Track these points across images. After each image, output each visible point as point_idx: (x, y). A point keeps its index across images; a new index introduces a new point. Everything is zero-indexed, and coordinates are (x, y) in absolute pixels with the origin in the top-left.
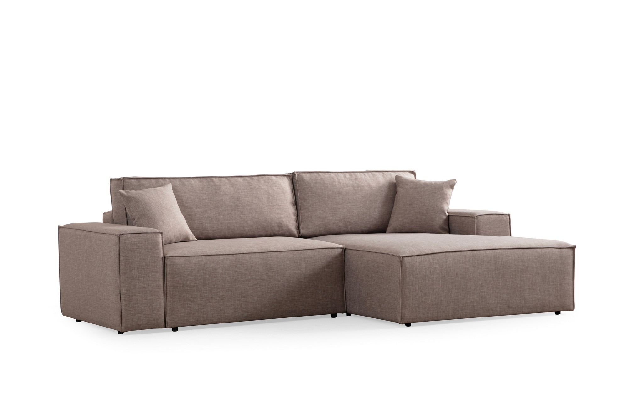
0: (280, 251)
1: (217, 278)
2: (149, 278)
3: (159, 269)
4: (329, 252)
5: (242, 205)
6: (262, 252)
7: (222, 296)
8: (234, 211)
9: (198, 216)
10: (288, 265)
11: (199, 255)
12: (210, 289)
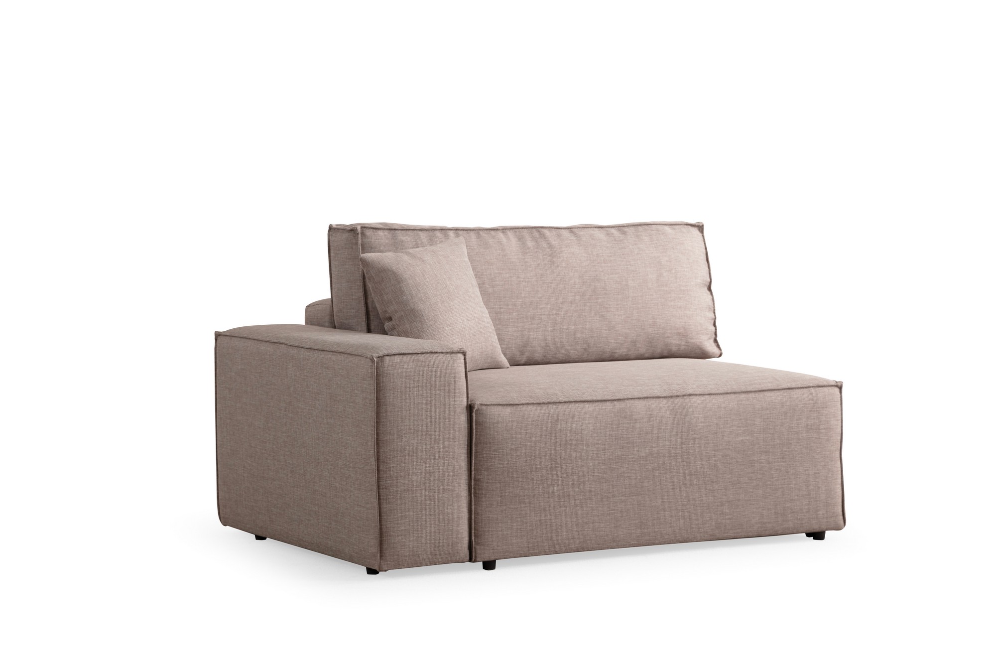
0: (709, 392)
1: (580, 452)
2: (439, 452)
3: (459, 432)
4: (810, 396)
5: (606, 290)
6: (672, 395)
7: (590, 492)
8: (588, 304)
9: (514, 314)
10: (727, 424)
11: (541, 401)
12: (565, 477)
